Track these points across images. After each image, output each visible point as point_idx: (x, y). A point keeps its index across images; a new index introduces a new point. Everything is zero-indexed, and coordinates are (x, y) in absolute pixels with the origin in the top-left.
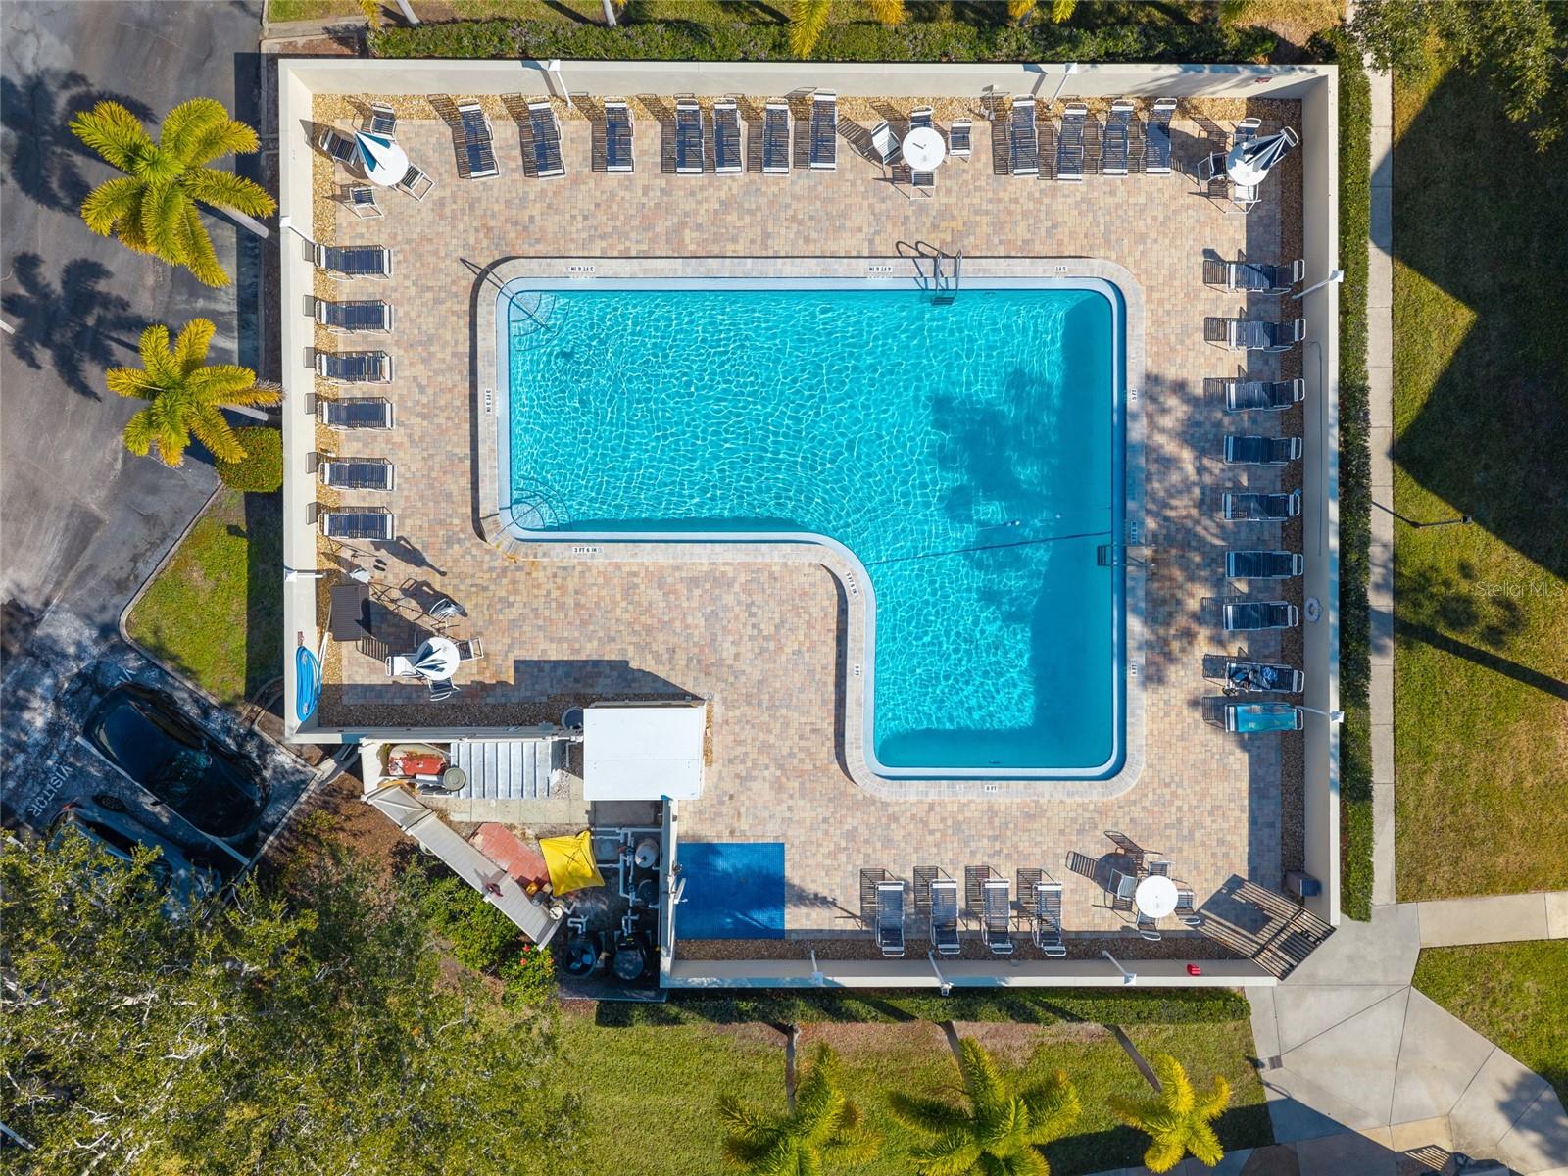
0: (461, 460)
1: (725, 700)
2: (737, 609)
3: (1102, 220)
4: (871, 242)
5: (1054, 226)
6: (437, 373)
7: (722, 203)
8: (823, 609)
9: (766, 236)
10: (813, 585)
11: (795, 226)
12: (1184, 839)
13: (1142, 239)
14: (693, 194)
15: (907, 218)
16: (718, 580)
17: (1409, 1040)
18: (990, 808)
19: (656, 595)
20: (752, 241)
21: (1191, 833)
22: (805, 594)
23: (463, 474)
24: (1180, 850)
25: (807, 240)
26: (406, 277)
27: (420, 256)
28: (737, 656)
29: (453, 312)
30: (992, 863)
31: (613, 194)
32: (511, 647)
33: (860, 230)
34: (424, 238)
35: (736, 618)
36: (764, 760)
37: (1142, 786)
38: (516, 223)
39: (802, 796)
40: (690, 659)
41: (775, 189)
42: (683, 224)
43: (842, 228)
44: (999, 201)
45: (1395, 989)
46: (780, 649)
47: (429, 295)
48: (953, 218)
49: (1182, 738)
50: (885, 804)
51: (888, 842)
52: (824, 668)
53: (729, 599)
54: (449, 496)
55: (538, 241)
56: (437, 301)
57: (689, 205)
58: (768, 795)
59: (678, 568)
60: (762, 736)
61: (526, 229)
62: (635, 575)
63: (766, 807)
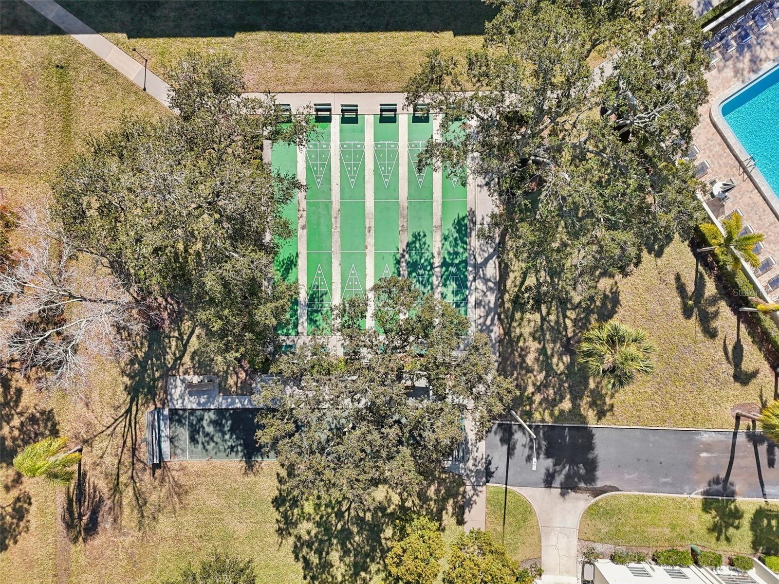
4: (752, 191)
5: (709, 139)
7: (770, 244)
9: (771, 224)
11: (763, 217)
25: (764, 211)
33: (750, 197)
48: (727, 171)
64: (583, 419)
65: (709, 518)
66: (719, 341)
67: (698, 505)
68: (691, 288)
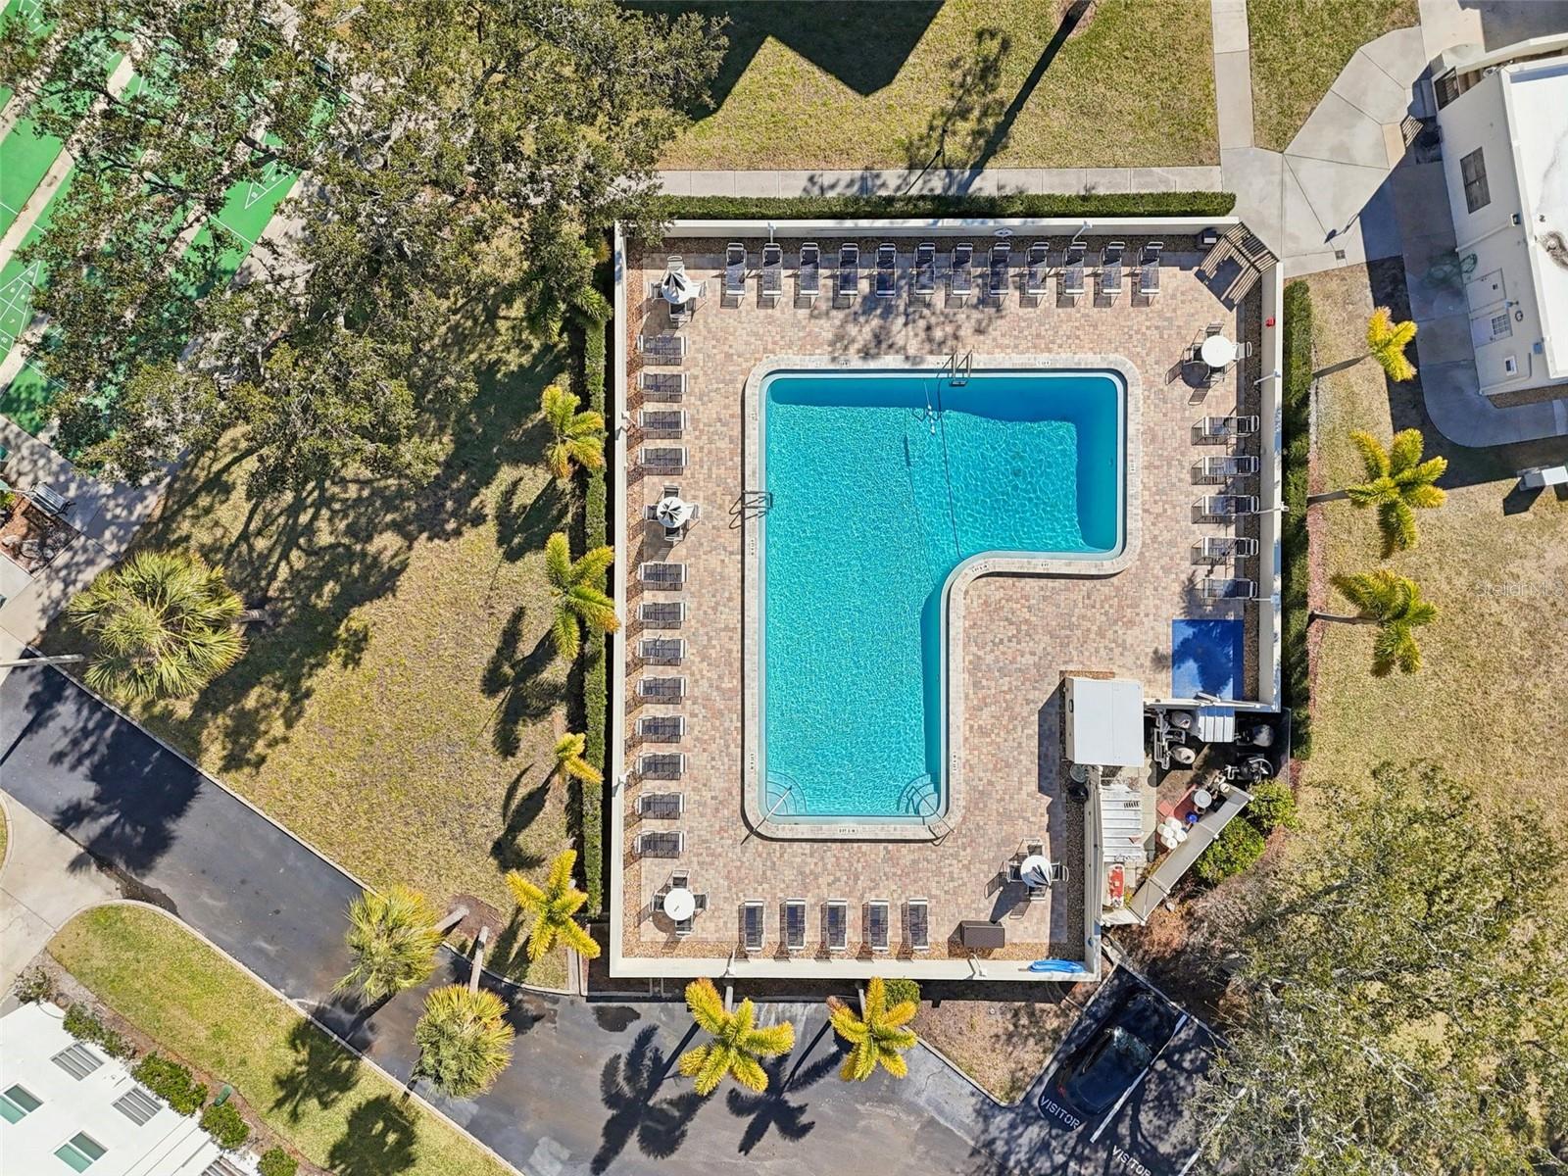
0: (888, 852)
1: (1065, 663)
2: (997, 653)
3: (715, 386)
4: (731, 553)
5: (720, 420)
6: (825, 869)
7: (703, 660)
8: (997, 589)
9: (726, 628)
10: (979, 597)
11: (721, 608)
12: (1171, 324)
13: (728, 356)
14: (696, 681)
15: (714, 527)
16: (975, 667)
17: (1326, 155)
18: (1146, 468)
19: (986, 713)
20: (731, 638)
21: (1167, 319)
22: (985, 602)
23: (899, 851)
24: (1179, 327)
25: (730, 599)
26: (756, 890)
27: (741, 880)
28: (1033, 654)
29: (781, 856)
30: (1188, 467)
31: (697, 739)
32: (1026, 819)
33: (723, 561)
34: (727, 877)
35: (1004, 653)
36: (1110, 634)
37: (1132, 357)
38: (717, 810)
39: (1138, 606)
40: (1034, 688)
41: (693, 622)
42: (718, 688)
43: (720, 574)
44: (701, 460)
45: (1286, 167)
46: (1026, 621)
47: (769, 873)
48: (714, 494)
49: (1095, 327)
50: (1144, 544)
51: (1172, 543)
52: (1042, 589)
53: (990, 659)
54: (914, 862)
55: (730, 794)
56: (773, 868)
57: (704, 683)
58: (1136, 630)
59: (967, 696)
60: (1093, 636)
61: (721, 802)
62: (971, 727)
63: (1146, 633)
64: (197, 750)
65: (289, 1060)
66: (511, 767)
67: (287, 1023)
68: (526, 647)
